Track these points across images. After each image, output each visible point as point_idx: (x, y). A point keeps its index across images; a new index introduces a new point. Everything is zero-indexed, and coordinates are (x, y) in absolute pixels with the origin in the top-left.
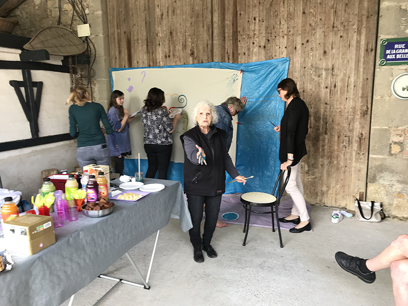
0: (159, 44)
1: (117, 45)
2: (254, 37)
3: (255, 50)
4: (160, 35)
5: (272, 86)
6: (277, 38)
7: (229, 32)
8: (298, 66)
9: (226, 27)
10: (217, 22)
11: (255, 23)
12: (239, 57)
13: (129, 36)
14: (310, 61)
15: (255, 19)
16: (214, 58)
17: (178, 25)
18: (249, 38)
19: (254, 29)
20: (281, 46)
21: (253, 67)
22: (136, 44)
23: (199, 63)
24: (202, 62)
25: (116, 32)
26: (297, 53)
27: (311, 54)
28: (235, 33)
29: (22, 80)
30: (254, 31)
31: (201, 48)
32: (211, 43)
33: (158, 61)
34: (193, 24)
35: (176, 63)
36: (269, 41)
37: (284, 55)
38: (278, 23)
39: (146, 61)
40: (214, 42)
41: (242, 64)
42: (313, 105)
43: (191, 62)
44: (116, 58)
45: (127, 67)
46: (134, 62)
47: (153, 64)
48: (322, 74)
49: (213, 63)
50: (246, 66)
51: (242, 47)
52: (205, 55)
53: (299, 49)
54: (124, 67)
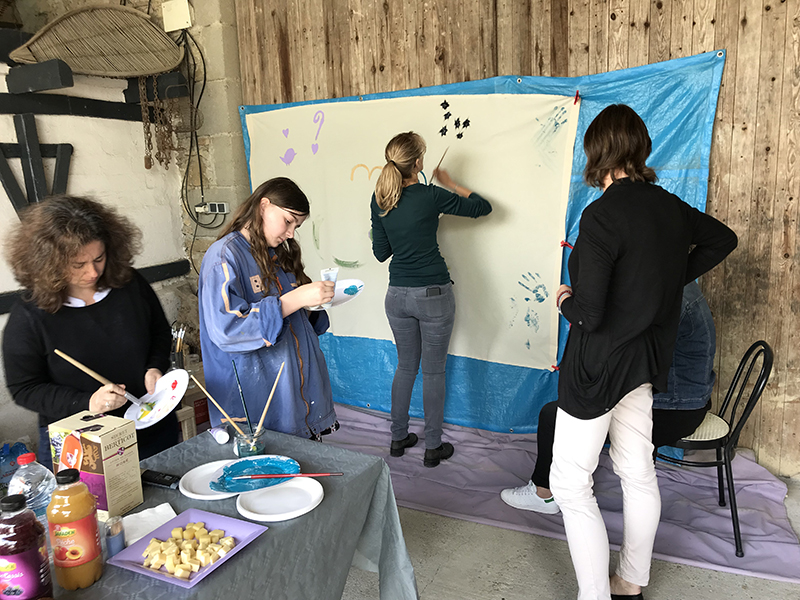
0: (357, 38)
1: (256, 48)
3: (617, 36)
4: (359, 13)
5: (669, 136)
8: (750, 74)
12: (572, 60)
13: (283, 22)
14: (789, 58)
16: (500, 65)
18: (602, 2)
20: (698, 20)
21: (610, 86)
22: (301, 43)
23: (459, 80)
24: (468, 79)
25: (253, 13)
26: (748, 38)
27: (795, 36)
29: (16, 141)
31: (464, 39)
32: (491, 25)
33: (354, 82)
35: (398, 84)
36: (660, 5)
37: (708, 44)
39: (325, 85)
40: (501, 21)
41: (578, 78)
42: (796, 191)
43: (438, 81)
44: (255, 81)
45: (280, 101)
46: (297, 89)
47: (342, 90)
49: (496, 81)
50: (592, 83)
51: (580, 29)
52: (475, 60)
53: (756, 24)
54: (272, 103)
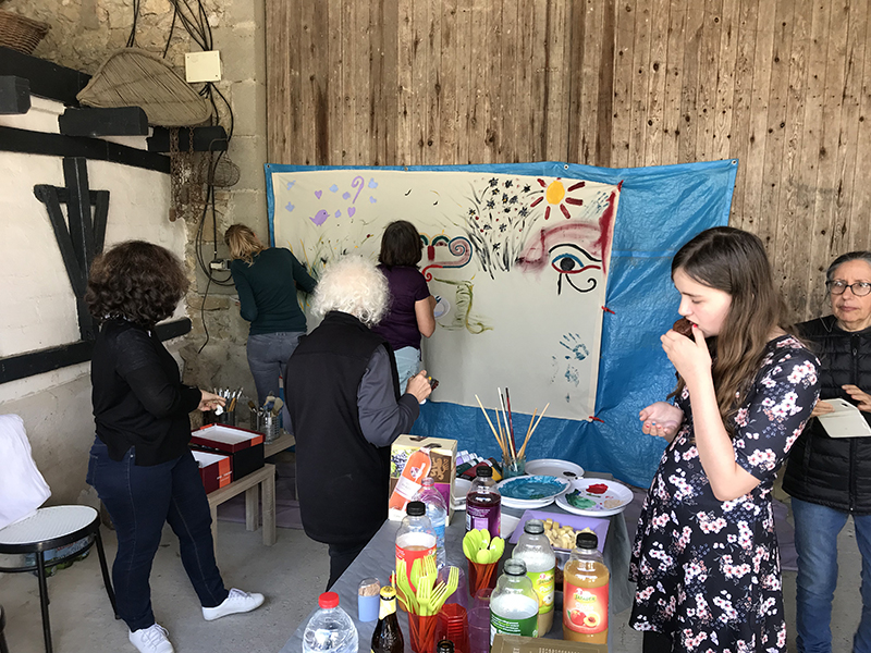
0: (405, 113)
1: (288, 109)
2: (652, 107)
3: (653, 138)
4: (409, 90)
5: (695, 223)
6: (708, 113)
7: (590, 92)
8: (756, 180)
9: (585, 80)
10: (560, 67)
11: (656, 76)
12: (614, 154)
13: (323, 87)
14: (785, 170)
15: (656, 67)
16: (549, 152)
17: (458, 69)
18: (641, 108)
19: (654, 89)
20: (717, 133)
21: (646, 178)
22: (342, 109)
23: (508, 162)
24: (517, 161)
25: (287, 75)
26: (755, 152)
27: (790, 154)
28: (607, 97)
29: (62, 184)
30: (653, 94)
31: (516, 126)
32: (542, 116)
33: (400, 152)
34: (497, 69)
35: (446, 159)
36: (688, 119)
37: (725, 154)
38: (714, 79)
39: (367, 153)
40: (550, 114)
41: (619, 170)
42: (789, 272)
43: (487, 158)
44: (284, 141)
45: (313, 162)
46: (335, 154)
47: (385, 158)
48: (814, 202)
49: (542, 165)
50: (630, 175)
51: (621, 130)
52: (524, 145)
53: (762, 141)
54: (304, 163)
